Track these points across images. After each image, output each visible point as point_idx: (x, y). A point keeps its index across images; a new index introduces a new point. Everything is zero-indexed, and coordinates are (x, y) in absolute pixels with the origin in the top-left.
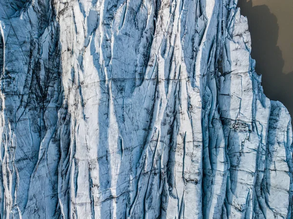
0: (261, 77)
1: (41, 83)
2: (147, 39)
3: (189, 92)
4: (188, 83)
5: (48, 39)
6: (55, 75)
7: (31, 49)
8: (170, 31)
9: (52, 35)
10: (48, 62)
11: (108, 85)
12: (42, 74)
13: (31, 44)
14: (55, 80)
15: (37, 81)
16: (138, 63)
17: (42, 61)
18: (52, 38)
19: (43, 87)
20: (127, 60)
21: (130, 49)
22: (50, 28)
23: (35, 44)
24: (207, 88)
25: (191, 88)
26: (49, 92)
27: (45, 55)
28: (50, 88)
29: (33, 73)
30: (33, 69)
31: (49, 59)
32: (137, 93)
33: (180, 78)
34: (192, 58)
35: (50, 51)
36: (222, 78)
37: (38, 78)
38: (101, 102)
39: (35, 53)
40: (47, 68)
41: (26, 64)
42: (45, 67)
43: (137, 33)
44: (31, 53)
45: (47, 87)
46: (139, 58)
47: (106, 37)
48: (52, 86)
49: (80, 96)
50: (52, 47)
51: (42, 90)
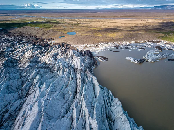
0: (133, 119)
1: (3, 119)
2: (69, 104)
3: (90, 121)
4: (89, 117)
5: (18, 104)
6: (13, 118)
7: (8, 104)
8: (80, 99)
9: (21, 103)
10: (13, 112)
11: (42, 114)
12: (7, 115)
13: (9, 103)
14: (12, 120)
15: (2, 117)
16: (62, 112)
17: (10, 110)
18: (21, 104)
19: (3, 121)
20: (56, 109)
21: (59, 106)
22: (21, 100)
23: (11, 103)
24: (103, 126)
25: (91, 118)
26: (5, 125)
27: (13, 109)
28: (6, 123)
29: (3, 113)
30: (3, 112)
31: (14, 111)
32: (58, 121)
33: (85, 117)
34: (92, 109)
35: (16, 109)
36: (112, 123)
37: (3, 116)
38: (35, 120)
39: (9, 106)
40: (10, 114)
41: (1, 108)
42: (10, 113)
43: (64, 101)
44: (7, 105)
45: (5, 122)
46: (63, 110)
47: (48, 98)
48: (8, 123)
49: (23, 121)
50: (18, 108)
51: (2, 122)
